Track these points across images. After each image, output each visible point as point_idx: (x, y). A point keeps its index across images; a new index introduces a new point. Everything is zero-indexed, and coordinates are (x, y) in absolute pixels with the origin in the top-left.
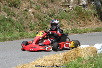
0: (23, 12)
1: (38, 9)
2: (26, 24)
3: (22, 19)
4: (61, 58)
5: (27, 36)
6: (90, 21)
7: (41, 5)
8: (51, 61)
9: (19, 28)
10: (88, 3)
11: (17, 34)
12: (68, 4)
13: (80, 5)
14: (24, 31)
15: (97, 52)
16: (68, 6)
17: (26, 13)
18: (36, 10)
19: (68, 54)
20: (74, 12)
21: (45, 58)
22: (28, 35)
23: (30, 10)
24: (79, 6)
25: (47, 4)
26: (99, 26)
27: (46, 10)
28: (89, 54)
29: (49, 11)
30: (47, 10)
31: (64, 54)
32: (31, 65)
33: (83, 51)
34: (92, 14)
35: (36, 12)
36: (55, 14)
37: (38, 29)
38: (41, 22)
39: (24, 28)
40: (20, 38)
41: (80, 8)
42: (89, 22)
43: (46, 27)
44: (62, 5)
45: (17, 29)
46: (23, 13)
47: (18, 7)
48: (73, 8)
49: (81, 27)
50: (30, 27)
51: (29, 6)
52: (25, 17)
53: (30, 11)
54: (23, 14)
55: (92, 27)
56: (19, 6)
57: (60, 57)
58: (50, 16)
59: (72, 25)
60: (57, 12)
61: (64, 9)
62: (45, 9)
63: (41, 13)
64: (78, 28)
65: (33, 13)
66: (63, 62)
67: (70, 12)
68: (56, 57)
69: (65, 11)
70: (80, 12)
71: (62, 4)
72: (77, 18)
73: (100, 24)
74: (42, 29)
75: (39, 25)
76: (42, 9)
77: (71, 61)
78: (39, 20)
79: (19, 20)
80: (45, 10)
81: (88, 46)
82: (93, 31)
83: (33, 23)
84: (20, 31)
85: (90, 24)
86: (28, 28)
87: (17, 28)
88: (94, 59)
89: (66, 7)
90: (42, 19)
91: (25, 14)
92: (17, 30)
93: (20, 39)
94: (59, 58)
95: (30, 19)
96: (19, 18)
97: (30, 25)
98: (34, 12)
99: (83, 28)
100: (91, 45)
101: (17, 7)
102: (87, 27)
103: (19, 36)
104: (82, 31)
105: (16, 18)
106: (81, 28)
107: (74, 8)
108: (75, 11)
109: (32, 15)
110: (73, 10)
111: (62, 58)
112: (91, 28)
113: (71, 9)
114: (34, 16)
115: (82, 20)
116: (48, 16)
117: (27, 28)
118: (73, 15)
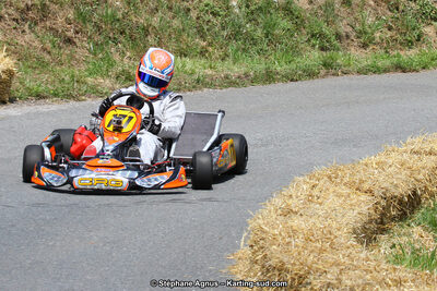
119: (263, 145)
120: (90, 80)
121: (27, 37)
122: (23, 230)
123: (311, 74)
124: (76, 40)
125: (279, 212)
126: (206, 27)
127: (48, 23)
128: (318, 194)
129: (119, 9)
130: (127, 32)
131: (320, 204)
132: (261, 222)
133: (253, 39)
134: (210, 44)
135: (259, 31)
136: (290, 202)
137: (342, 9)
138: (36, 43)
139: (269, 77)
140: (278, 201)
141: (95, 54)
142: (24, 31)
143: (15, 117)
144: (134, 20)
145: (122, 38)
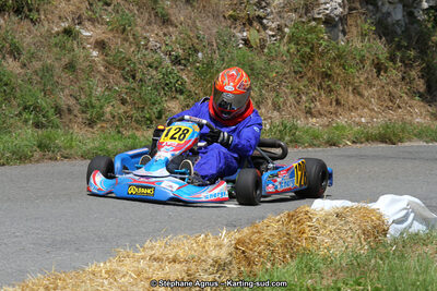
0: (53, 40)
1: (124, 30)
2: (67, 91)
3: (48, 69)
4: (223, 254)
5: (71, 147)
6: (357, 92)
7: (135, 9)
8: (177, 266)
9: (36, 108)
10: (351, 9)
11: (26, 135)
12: (257, 13)
13: (315, 19)
14: (58, 127)
15: (385, 232)
16: (260, 19)
17: (69, 46)
18: (112, 30)
19: (255, 237)
20: (284, 49)
21: (152, 248)
22: (74, 143)
23: (87, 32)
24: (310, 21)
25: (163, 8)
26: (393, 115)
27: (161, 34)
28: (349, 240)
29: (174, 38)
30: (165, 35)
31: (237, 236)
32: (90, 279)
33: (325, 228)
34: (368, 63)
35: (116, 43)
36: (200, 55)
37: (120, 119)
38: (134, 85)
39: (58, 111)
40: (37, 155)
41: (311, 31)
42: (351, 97)
43: (156, 109)
44: (231, 16)
45: (25, 115)
46: (56, 45)
47: (34, 15)
48: (279, 29)
49: (312, 115)
50: (86, 106)
51: (84, 11)
52: (66, 60)
53: (88, 34)
54: (54, 49)
55: (363, 120)
56: (38, 11)
57: (220, 246)
58: (177, 61)
59: (276, 107)
60: (210, 44)
61: (239, 34)
62: (152, 31)
63: (138, 45)
64: (300, 123)
65: (101, 45)
66: (235, 273)
67: (269, 49)
68: (204, 247)
69: (246, 42)
70: (312, 49)
71: (231, 12)
72: (299, 74)
73: (399, 107)
74: (137, 122)
75: (124, 102)
76: (143, 28)
77: (269, 266)
78: (125, 79)
79: (36, 73)
80: (154, 35)
81: (348, 203)
82: (369, 138)
83: (99, 91)
84: (37, 125)
85: (353, 108)
86: (76, 112)
87: (25, 108)
88: (373, 261)
89: (251, 24)
90: (139, 76)
91: (63, 47)
92: (26, 121)
93: (38, 161)
94: (214, 254)
95: (83, 70)
96: (37, 65)
97: (84, 99)
98: (103, 41)
99: (325, 120)
100: (358, 202)
101: (27, 17)
102: (342, 121)
103: (35, 148)
104: (316, 137)
105: (24, 66)
106: (314, 123)
107: (286, 30)
108: (289, 42)
109: (95, 53)
110: (283, 37)
111: (231, 254)
112: (359, 124)
113: (271, 33)
114: (104, 60)
115: (320, 87)
116: (167, 62)
117: (70, 111)
118: (278, 63)
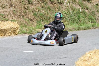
119: (78, 45)
120: (37, 30)
121: (22, 19)
122: (21, 65)
123: (89, 28)
124: (33, 20)
125: (83, 60)
126: (64, 17)
127: (27, 16)
128: (92, 56)
129: (43, 13)
130: (46, 18)
131: (92, 59)
132: (78, 63)
133: (75, 20)
134: (65, 21)
135: (77, 18)
136: (85, 58)
137: (97, 13)
138: (24, 21)
139: (79, 29)
140: (82, 58)
141: (38, 24)
142: (21, 18)
143: (19, 38)
144: (47, 15)
145: (44, 20)
